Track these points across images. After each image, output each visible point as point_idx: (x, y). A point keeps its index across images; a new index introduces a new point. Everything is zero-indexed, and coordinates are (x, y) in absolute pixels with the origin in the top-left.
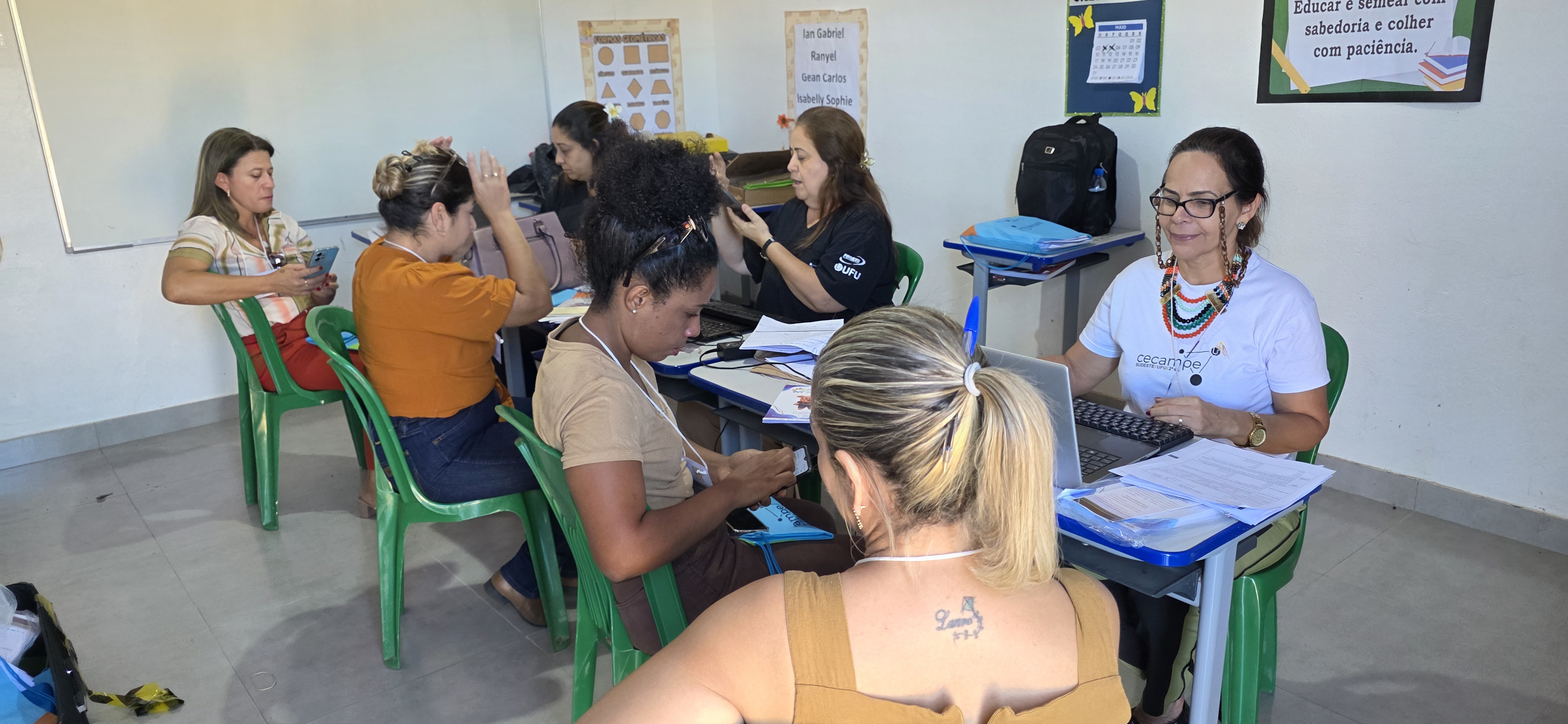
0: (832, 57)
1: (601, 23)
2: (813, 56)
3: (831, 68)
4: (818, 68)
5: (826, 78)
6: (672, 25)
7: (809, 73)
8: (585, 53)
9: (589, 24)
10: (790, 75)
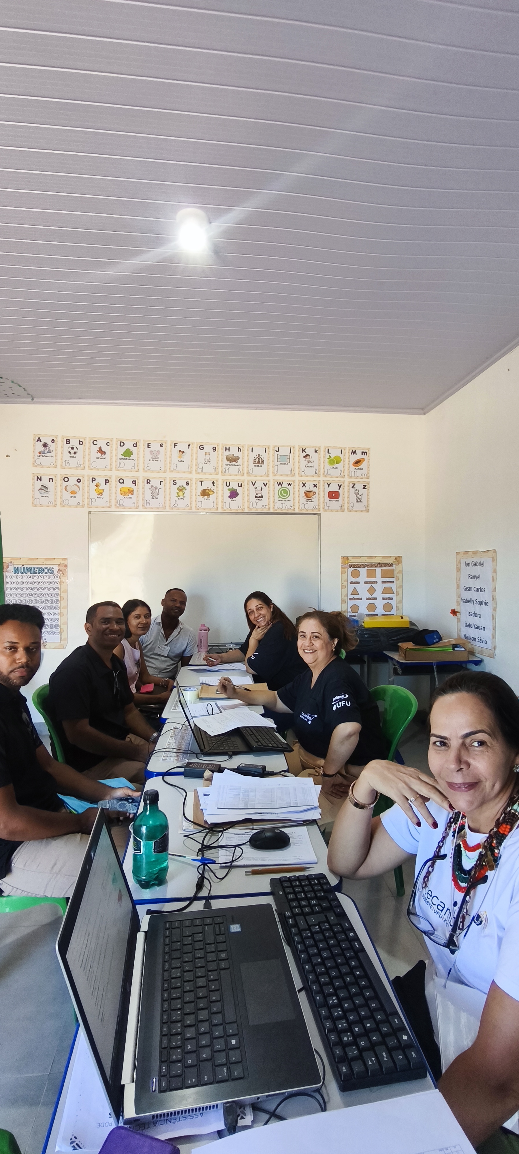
0: (478, 577)
1: (354, 557)
2: (469, 577)
3: (477, 584)
4: (472, 583)
5: (476, 589)
6: (398, 559)
7: (467, 586)
8: (343, 572)
9: (347, 558)
10: (458, 587)
